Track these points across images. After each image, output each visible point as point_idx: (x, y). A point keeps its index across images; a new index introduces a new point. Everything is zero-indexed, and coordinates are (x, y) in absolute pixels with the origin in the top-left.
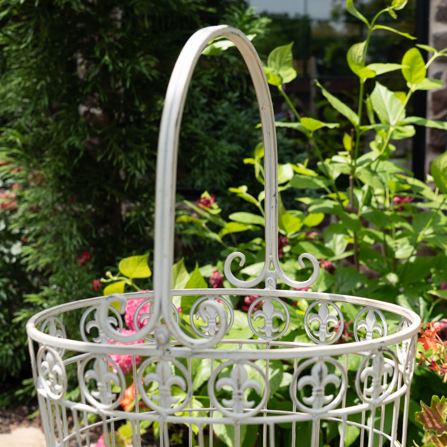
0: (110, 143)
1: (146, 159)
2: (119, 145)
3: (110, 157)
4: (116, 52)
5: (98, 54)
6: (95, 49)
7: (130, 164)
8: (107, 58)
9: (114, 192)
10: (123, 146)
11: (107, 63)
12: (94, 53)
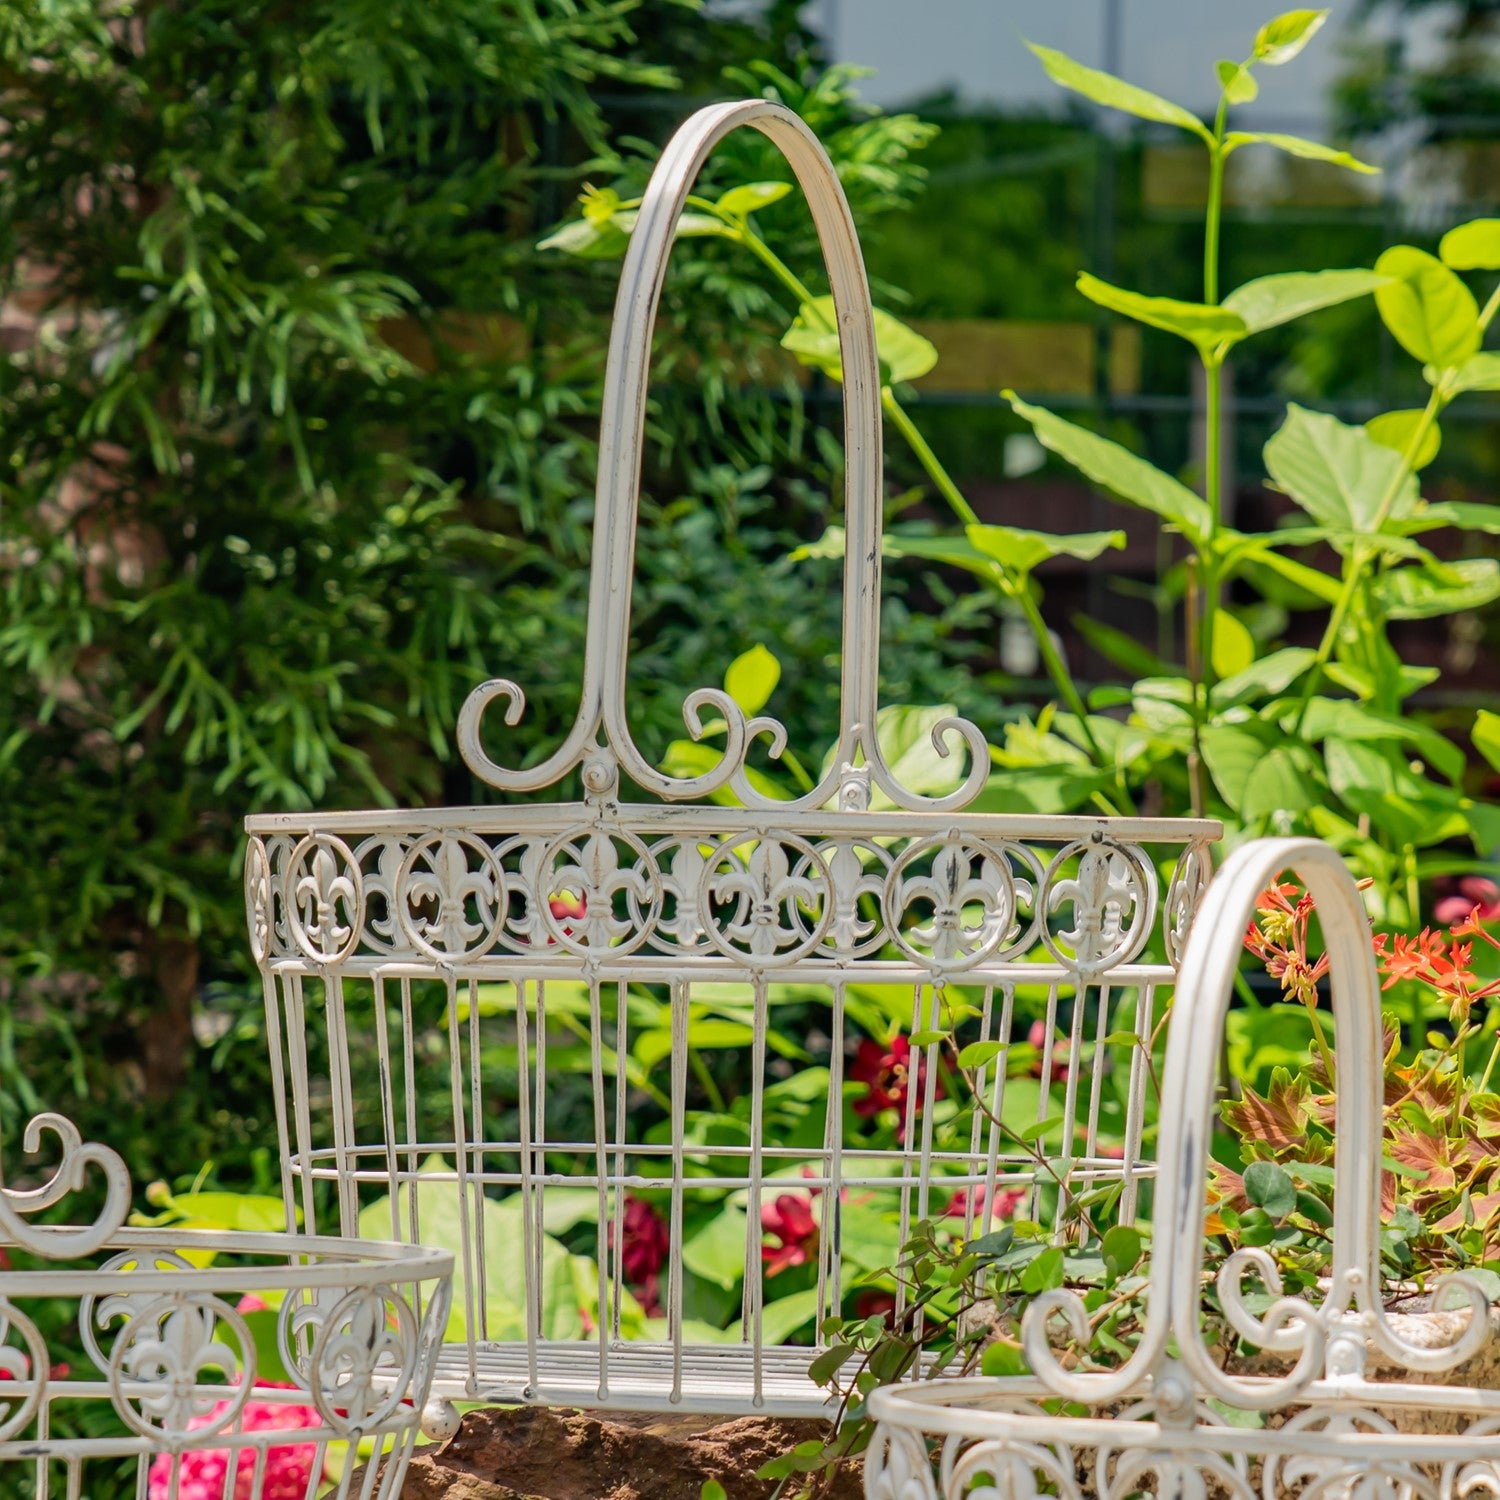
0: (174, 664)
1: (332, 738)
2: (216, 671)
3: (175, 720)
4: (229, 254)
5: (154, 261)
6: (144, 239)
7: (259, 754)
8: (193, 279)
9: (180, 888)
10: (231, 672)
11: (192, 302)
12: (136, 258)
